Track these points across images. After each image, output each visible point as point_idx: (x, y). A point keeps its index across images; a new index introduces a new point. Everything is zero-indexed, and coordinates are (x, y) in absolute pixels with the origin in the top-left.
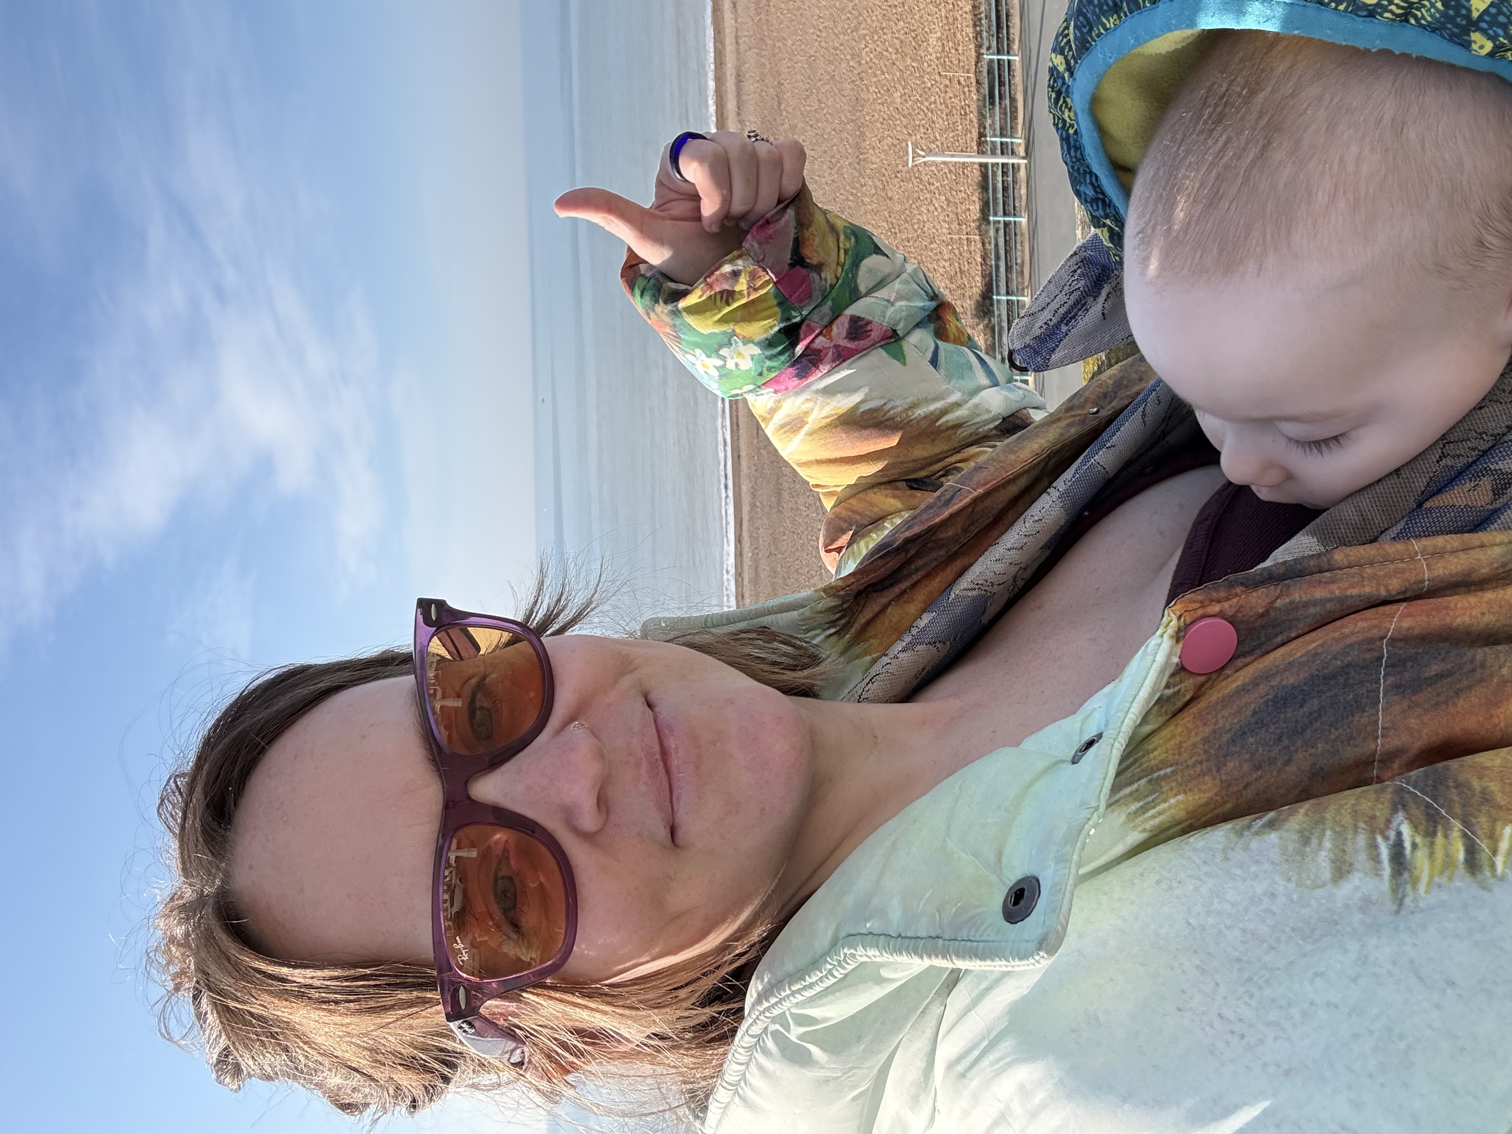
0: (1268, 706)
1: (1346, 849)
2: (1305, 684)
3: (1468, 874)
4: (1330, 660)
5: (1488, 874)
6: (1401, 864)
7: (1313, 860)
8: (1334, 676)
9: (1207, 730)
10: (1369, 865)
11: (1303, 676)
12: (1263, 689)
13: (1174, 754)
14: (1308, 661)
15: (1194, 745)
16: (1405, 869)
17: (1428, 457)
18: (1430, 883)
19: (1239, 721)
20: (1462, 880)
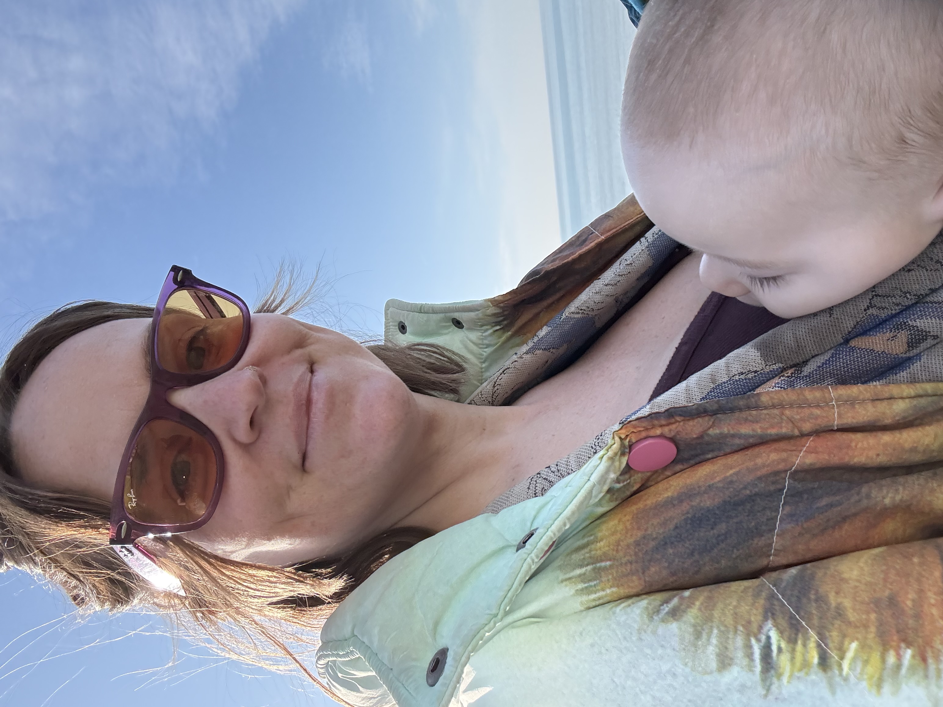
0: (687, 524)
1: (728, 646)
2: (718, 508)
3: (821, 671)
4: (742, 489)
5: (837, 672)
6: (769, 664)
7: (704, 652)
8: (742, 503)
9: (640, 534)
10: (745, 661)
11: (717, 501)
12: (685, 506)
13: (613, 550)
14: (723, 487)
15: (628, 546)
16: (772, 668)
17: (858, 304)
18: (791, 676)
19: (664, 533)
20: (816, 675)
